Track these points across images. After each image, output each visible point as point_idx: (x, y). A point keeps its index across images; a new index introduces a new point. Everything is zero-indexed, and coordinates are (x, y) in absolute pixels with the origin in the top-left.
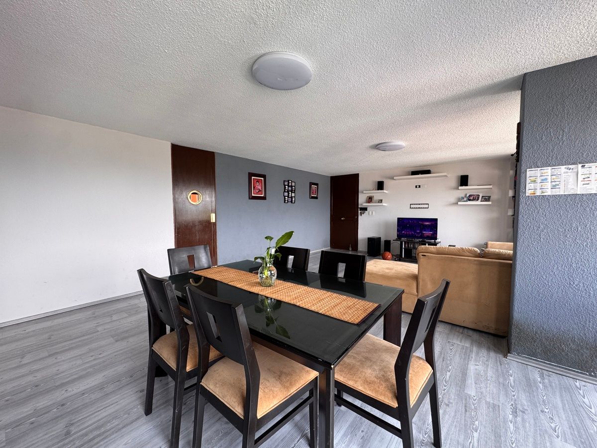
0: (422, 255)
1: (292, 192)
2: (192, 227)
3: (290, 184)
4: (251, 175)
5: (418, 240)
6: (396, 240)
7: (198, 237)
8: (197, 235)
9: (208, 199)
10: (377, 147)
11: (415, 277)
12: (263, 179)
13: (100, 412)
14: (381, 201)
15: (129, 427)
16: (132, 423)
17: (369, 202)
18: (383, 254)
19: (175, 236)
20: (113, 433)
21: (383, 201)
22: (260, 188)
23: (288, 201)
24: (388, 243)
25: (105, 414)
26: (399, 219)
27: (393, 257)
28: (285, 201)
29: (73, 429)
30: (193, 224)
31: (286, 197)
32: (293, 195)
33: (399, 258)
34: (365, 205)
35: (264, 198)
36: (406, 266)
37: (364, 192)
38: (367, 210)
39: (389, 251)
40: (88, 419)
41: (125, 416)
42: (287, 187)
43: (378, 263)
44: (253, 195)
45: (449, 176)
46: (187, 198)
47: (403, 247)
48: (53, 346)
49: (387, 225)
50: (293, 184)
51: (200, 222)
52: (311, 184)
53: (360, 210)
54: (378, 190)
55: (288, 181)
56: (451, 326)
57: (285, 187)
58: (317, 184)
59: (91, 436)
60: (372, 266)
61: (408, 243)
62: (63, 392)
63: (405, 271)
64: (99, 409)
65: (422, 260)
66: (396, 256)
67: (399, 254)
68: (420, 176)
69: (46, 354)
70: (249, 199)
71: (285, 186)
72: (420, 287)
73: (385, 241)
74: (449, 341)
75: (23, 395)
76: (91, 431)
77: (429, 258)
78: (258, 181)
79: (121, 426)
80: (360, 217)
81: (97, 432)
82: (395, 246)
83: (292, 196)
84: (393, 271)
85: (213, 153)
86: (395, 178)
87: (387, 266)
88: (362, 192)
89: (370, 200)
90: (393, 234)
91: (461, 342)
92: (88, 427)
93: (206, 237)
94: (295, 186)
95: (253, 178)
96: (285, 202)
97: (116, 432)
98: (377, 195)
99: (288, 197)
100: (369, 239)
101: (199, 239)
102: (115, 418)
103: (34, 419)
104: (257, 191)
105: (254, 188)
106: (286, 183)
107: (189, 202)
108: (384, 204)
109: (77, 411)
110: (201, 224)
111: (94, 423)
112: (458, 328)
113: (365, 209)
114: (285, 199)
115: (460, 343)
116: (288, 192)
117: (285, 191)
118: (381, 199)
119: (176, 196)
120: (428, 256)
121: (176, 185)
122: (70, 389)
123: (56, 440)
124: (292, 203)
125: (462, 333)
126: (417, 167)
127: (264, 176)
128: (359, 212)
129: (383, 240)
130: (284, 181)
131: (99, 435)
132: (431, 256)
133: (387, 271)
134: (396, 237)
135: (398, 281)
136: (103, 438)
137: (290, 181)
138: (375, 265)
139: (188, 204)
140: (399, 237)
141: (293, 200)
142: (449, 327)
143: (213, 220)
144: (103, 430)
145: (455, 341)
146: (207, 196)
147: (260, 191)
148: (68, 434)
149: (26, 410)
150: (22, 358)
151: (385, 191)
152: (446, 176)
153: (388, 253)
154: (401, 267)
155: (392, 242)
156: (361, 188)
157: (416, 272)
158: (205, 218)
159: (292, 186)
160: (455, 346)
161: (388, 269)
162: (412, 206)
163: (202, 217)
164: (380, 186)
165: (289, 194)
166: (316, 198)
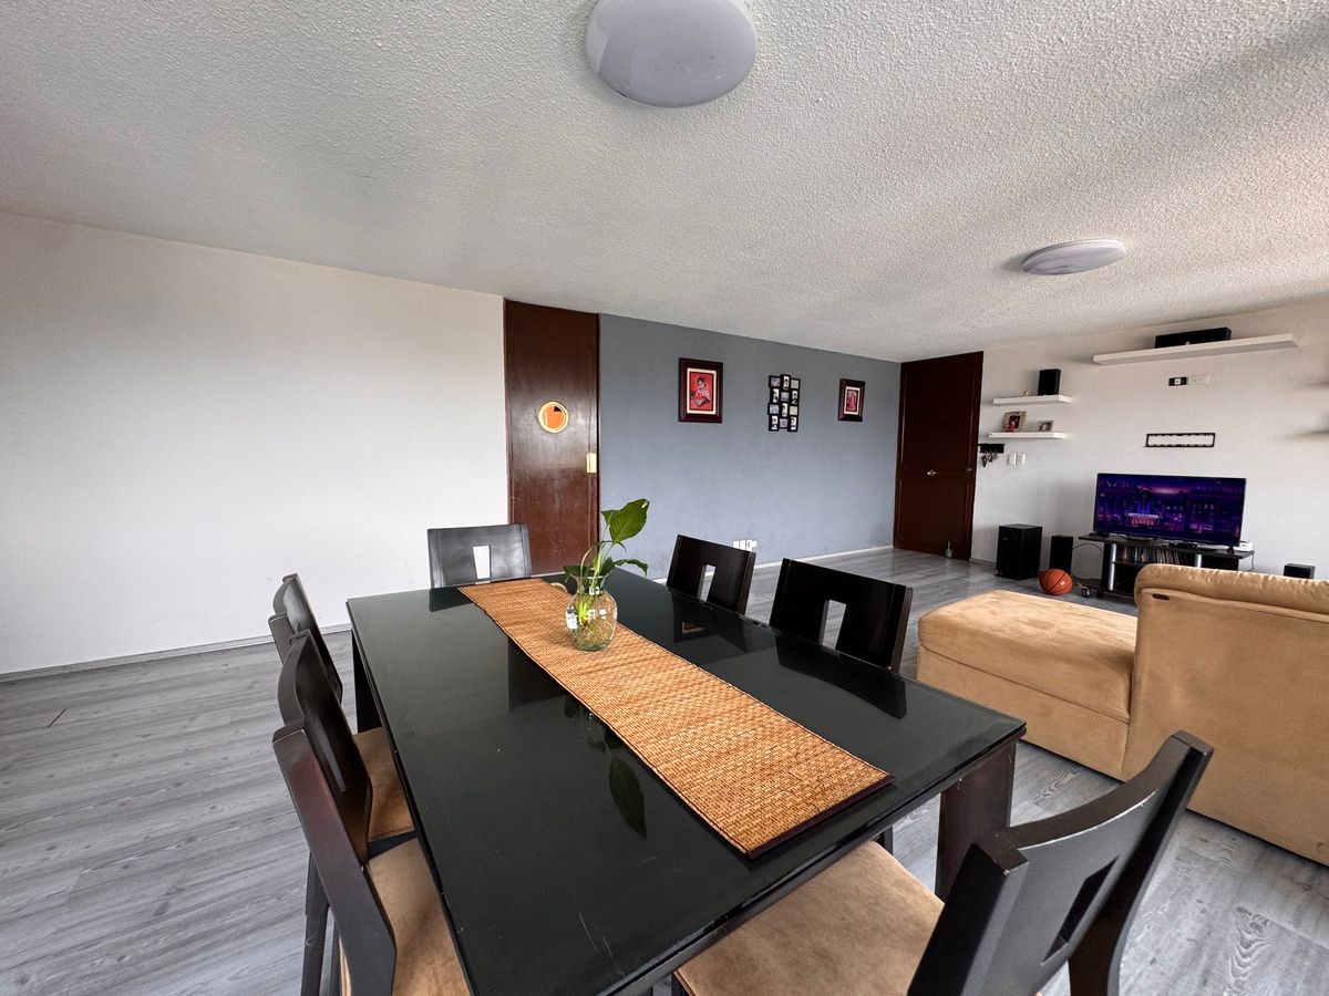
0: (1155, 596)
1: (790, 404)
2: (546, 481)
3: (786, 385)
4: (685, 363)
5: (1167, 542)
6: (1091, 537)
7: (558, 505)
8: (557, 500)
9: (581, 421)
10: (1027, 264)
11: (1126, 663)
12: (714, 372)
13: (235, 877)
14: (1048, 426)
15: (264, 932)
16: (273, 924)
17: (1010, 430)
18: (1045, 573)
19: (511, 500)
20: (227, 940)
21: (1054, 427)
22: (707, 394)
23: (778, 425)
24: (1063, 546)
25: (241, 884)
26: (1102, 477)
27: (1075, 585)
28: (771, 425)
29: (176, 904)
30: (548, 475)
31: (776, 417)
32: (794, 411)
33: (1096, 591)
34: (997, 436)
35: (717, 419)
36: (1102, 622)
37: (996, 401)
38: (1002, 451)
39: (1068, 570)
40: (208, 886)
41: (271, 902)
42: (777, 391)
43: (1008, 602)
44: (689, 411)
45: (1302, 342)
46: (537, 418)
47: (1114, 560)
48: (244, 705)
49: (1064, 495)
50: (795, 384)
51: (563, 471)
52: (845, 383)
53: (983, 451)
54: (1041, 393)
55: (782, 377)
56: (1259, 848)
57: (772, 393)
58: (861, 384)
59: (192, 932)
60: (981, 610)
61: (1131, 549)
62: (207, 809)
63: (1092, 637)
64: (238, 869)
65: (1154, 609)
66: (1089, 583)
67: (1100, 578)
68: (1188, 347)
69: (226, 720)
70: (680, 420)
71: (772, 388)
72: (1142, 694)
73: (1053, 538)
74: (1243, 904)
75: (150, 798)
76: (198, 920)
77: (1181, 606)
78: (702, 378)
79: (248, 926)
80: (980, 470)
81: (204, 927)
82: (1088, 556)
83: (791, 413)
84: (1050, 634)
85: (597, 316)
86: (1096, 359)
87: (1034, 614)
88: (991, 403)
89: (1014, 422)
90: (1081, 521)
91: (1297, 923)
92: (198, 906)
93: (576, 505)
94: (798, 390)
95: (689, 370)
96: (770, 429)
97: (236, 938)
98: (1037, 408)
99: (780, 415)
100: (1002, 529)
101: (560, 509)
102: (251, 900)
103: (132, 858)
104: (700, 402)
105: (692, 394)
106: (776, 383)
107: (541, 428)
108: (1056, 435)
109: (204, 860)
110: (564, 477)
111: (212, 901)
112: (1291, 864)
113: (999, 448)
114: (771, 420)
115: (1291, 928)
116: (780, 403)
117: (771, 402)
118: (1048, 419)
119: (514, 415)
120: (1180, 599)
121: (514, 389)
122: (219, 807)
123: (137, 922)
124: (789, 430)
125: (1308, 888)
126: (1178, 321)
127: (718, 367)
128: (980, 455)
129: (1047, 534)
130: (770, 377)
131: (203, 936)
132: (1190, 601)
133: (1029, 630)
134: (1090, 529)
135: (1064, 667)
136: (209, 946)
137: (785, 378)
138: (993, 608)
139: (537, 432)
140: (1102, 528)
141: (794, 423)
142: (1248, 849)
143: (592, 468)
144: (218, 923)
145: (1269, 913)
146: (580, 415)
147: (706, 401)
148: (161, 912)
149: (135, 833)
150: (192, 719)
151: (1061, 398)
152: (1290, 344)
153: (1059, 573)
154: (1082, 624)
155: (1076, 542)
156: (987, 389)
157: (1130, 641)
158: (573, 463)
159: (790, 390)
160: (1269, 932)
161: (1033, 623)
162: (1153, 440)
163: (568, 462)
164: (1048, 382)
165: (781, 408)
166: (858, 419)
